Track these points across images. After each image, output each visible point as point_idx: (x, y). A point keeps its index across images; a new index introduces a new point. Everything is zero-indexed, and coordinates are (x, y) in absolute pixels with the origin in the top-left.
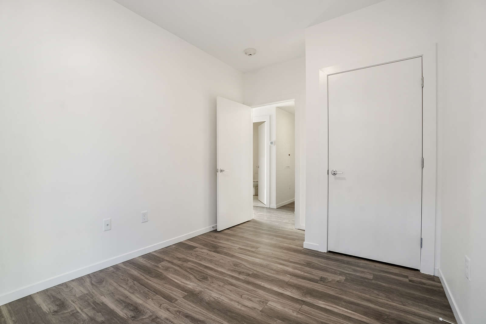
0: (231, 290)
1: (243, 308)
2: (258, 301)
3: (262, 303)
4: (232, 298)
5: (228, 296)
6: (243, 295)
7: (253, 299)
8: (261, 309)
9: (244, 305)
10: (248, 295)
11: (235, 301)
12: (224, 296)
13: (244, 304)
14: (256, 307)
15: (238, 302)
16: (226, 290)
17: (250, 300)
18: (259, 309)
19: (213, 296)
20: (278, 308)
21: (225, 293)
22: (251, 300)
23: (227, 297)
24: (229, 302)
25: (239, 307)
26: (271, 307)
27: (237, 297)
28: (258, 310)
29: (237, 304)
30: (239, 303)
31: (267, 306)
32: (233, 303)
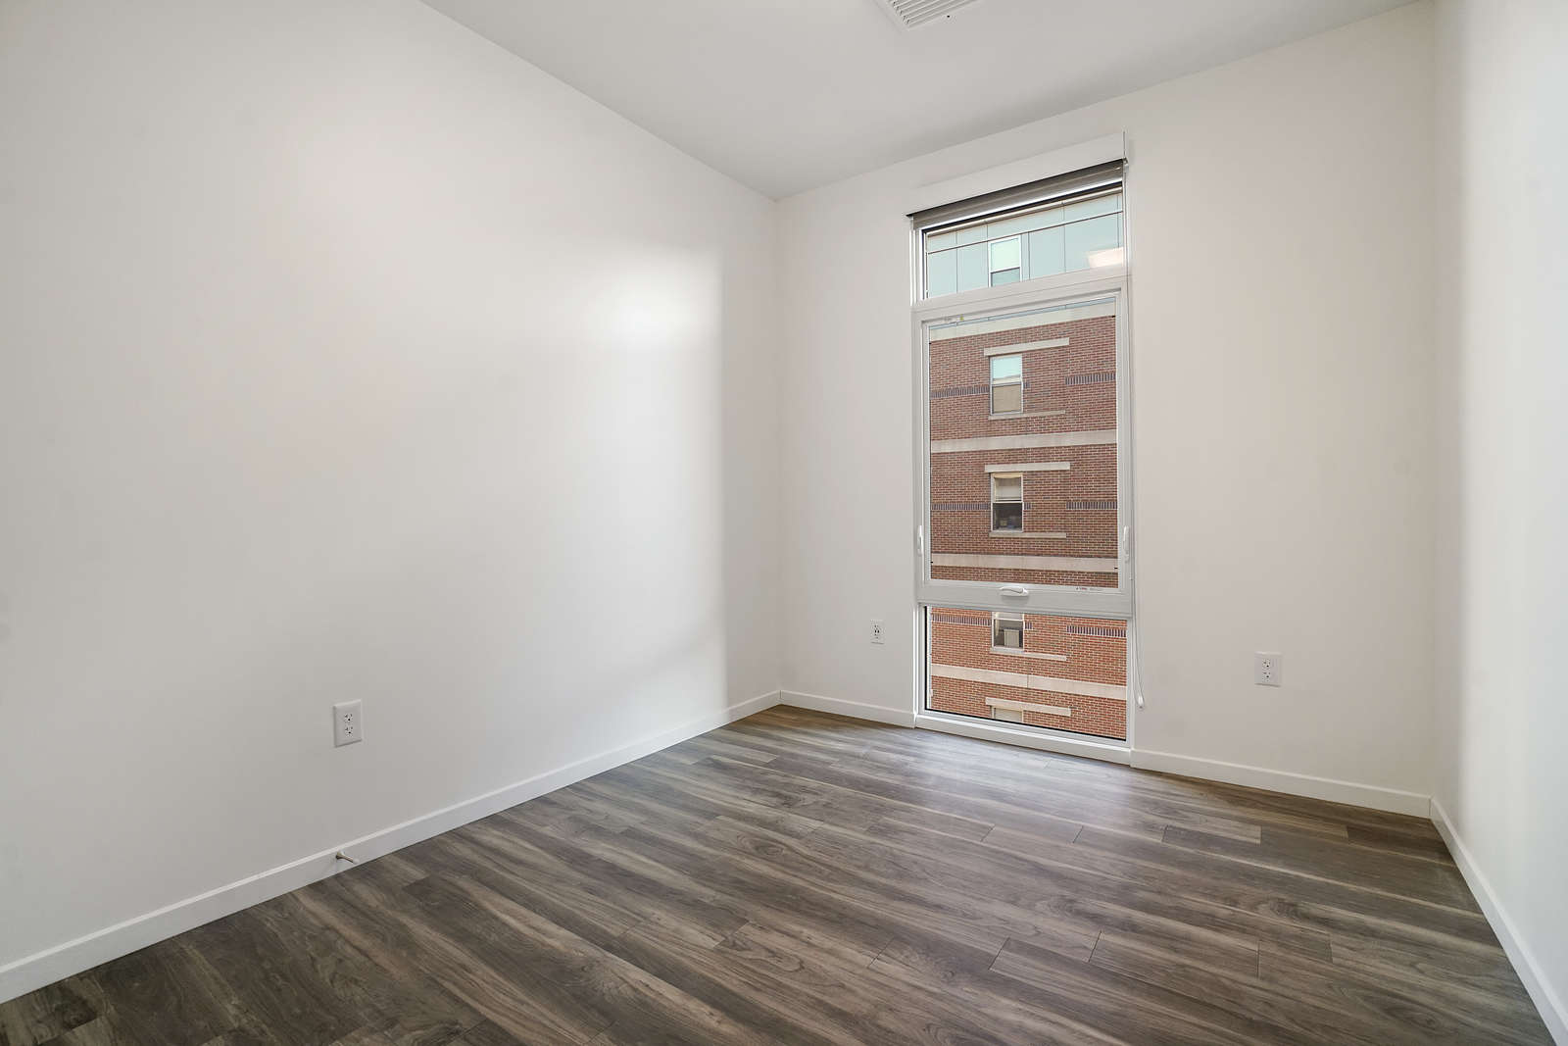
0: (842, 990)
1: (796, 928)
2: (749, 950)
3: (737, 942)
4: (833, 959)
5: (847, 966)
6: (796, 971)
7: (763, 955)
8: (745, 928)
9: (793, 936)
10: (779, 970)
11: (822, 950)
12: (862, 967)
13: (793, 939)
14: (758, 932)
15: (810, 945)
16: (860, 992)
17: (773, 953)
18: (752, 929)
19: (895, 964)
20: (694, 928)
21: (860, 975)
22: (770, 954)
23: (850, 962)
24: (840, 948)
25: (806, 932)
26: (715, 932)
27: (815, 961)
28: (753, 925)
29: (813, 941)
30: (808, 943)
31: (723, 936)
32: (829, 944)
